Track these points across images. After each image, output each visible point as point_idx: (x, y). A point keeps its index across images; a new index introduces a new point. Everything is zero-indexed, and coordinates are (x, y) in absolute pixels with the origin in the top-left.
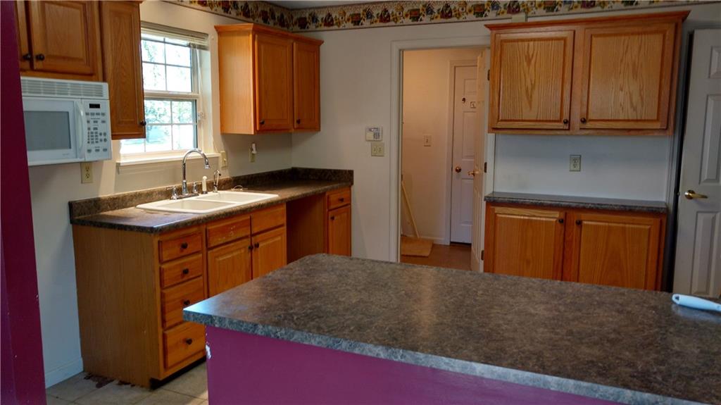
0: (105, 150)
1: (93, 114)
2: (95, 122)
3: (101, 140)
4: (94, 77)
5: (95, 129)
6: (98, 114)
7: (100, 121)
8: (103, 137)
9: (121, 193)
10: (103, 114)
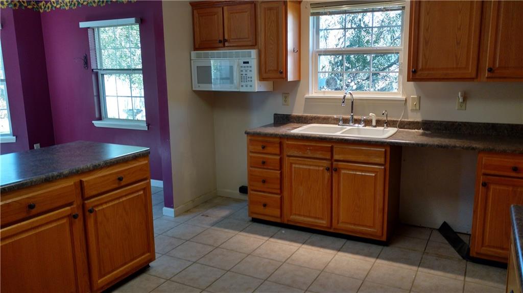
0: (251, 86)
1: (245, 67)
2: (246, 71)
3: (249, 81)
4: (256, 47)
5: (246, 75)
6: (247, 67)
7: (248, 71)
8: (250, 79)
9: (309, 115)
10: (251, 67)
